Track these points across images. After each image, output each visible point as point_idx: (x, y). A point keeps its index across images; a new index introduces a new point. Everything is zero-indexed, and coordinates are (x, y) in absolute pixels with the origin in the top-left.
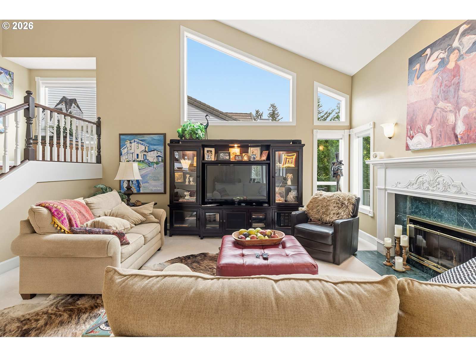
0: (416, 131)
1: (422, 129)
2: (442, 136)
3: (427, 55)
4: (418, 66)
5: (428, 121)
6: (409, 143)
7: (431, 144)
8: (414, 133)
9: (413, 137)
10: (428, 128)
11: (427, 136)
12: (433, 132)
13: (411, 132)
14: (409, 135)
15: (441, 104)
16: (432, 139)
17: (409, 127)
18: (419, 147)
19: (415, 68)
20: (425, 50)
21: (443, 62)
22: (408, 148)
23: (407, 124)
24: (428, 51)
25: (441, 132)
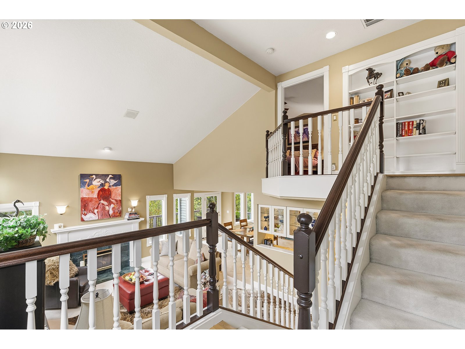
0: (88, 212)
1: (92, 211)
2: (103, 214)
3: (93, 178)
4: (88, 181)
5: (96, 207)
6: (83, 217)
7: (98, 217)
8: (87, 212)
9: (86, 214)
10: (96, 211)
11: (95, 214)
12: (99, 213)
13: (85, 212)
14: (83, 213)
15: (102, 202)
16: (98, 215)
17: (84, 209)
18: (91, 219)
19: (86, 181)
20: (92, 175)
21: (102, 185)
22: (82, 220)
23: (82, 208)
24: (94, 176)
25: (103, 213)
